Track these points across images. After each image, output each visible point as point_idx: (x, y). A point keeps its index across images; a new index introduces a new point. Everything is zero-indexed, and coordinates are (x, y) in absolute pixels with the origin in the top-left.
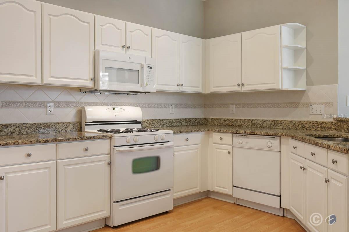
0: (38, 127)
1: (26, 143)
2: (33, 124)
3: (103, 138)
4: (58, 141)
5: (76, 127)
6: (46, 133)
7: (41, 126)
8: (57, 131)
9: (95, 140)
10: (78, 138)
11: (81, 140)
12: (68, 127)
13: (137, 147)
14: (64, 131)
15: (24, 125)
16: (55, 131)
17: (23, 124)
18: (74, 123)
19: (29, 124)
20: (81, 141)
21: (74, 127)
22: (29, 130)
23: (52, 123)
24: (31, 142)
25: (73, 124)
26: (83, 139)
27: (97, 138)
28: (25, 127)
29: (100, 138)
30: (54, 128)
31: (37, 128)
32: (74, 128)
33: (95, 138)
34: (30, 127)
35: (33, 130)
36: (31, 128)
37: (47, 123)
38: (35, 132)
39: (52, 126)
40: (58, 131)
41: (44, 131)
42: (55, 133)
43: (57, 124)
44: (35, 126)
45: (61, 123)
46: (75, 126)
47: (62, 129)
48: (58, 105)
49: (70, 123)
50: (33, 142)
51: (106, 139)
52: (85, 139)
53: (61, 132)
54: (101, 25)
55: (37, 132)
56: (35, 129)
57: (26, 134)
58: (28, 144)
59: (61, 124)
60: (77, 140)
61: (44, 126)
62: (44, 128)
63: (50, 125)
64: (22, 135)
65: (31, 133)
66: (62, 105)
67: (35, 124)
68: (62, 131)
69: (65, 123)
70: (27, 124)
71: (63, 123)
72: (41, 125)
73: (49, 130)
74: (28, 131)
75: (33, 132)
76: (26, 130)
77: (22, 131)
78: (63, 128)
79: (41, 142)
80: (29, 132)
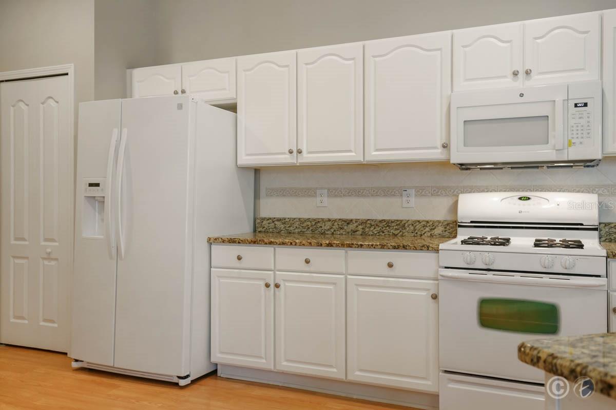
0: (388, 226)
1: (304, 245)
2: (381, 221)
3: (421, 250)
4: (345, 246)
5: (449, 229)
6: (399, 235)
7: (393, 224)
8: (417, 233)
9: (406, 250)
10: (377, 245)
11: (381, 248)
12: (435, 228)
13: (490, 276)
14: (429, 234)
15: (369, 222)
16: (413, 234)
17: (368, 220)
18: (446, 223)
19: (376, 221)
20: (382, 250)
21: (446, 229)
22: (376, 230)
23: (408, 220)
24: (310, 243)
25: (444, 224)
26: (385, 247)
27: (411, 249)
28: (370, 224)
29: (416, 249)
30: (412, 228)
31: (386, 227)
32: (445, 231)
33: (407, 248)
34: (377, 225)
35: (380, 229)
36: (379, 226)
37: (401, 221)
38: (383, 232)
39: (408, 226)
40: (419, 233)
41: (396, 232)
42: (414, 236)
43: (418, 223)
44: (384, 223)
45: (423, 221)
46: (448, 227)
47: (425, 231)
48: (421, 192)
49: (439, 222)
50: (312, 244)
51: (427, 251)
52: (389, 249)
53: (423, 237)
54: (464, 47)
55: (387, 233)
56: (384, 228)
57: (372, 235)
58: (307, 245)
59: (423, 223)
60: (374, 248)
61: (397, 225)
62: (397, 227)
63: (405, 224)
64: (366, 235)
65: (378, 234)
66: (427, 192)
67: (384, 221)
68: (425, 234)
69: (431, 221)
70: (373, 220)
71: (428, 222)
72: (392, 222)
73: (404, 231)
74: (374, 231)
75: (381, 233)
76: (372, 229)
77: (367, 230)
78: (427, 229)
79: (323, 245)
80: (376, 232)
